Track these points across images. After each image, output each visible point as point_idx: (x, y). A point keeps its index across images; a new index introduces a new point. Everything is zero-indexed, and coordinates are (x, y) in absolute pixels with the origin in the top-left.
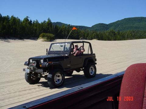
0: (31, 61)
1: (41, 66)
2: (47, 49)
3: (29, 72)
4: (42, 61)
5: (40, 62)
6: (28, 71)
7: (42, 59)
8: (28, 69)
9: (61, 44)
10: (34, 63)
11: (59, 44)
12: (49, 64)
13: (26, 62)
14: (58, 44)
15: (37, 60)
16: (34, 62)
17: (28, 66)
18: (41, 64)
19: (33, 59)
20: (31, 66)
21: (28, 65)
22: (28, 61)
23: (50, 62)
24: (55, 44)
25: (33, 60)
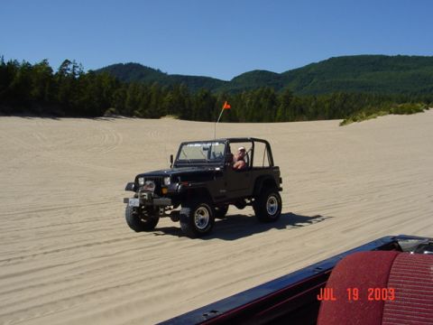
0: (142, 181)
1: (165, 191)
2: (172, 157)
3: (138, 205)
4: (168, 181)
5: (164, 183)
6: (136, 203)
7: (167, 176)
8: (136, 197)
9: (204, 145)
10: (150, 186)
11: (199, 145)
12: (183, 187)
13: (130, 184)
14: (196, 145)
15: (156, 178)
16: (148, 183)
17: (134, 193)
18: (166, 187)
19: (147, 177)
20: (143, 191)
21: (135, 190)
22: (133, 181)
23: (186, 183)
24: (191, 145)
25: (145, 180)
